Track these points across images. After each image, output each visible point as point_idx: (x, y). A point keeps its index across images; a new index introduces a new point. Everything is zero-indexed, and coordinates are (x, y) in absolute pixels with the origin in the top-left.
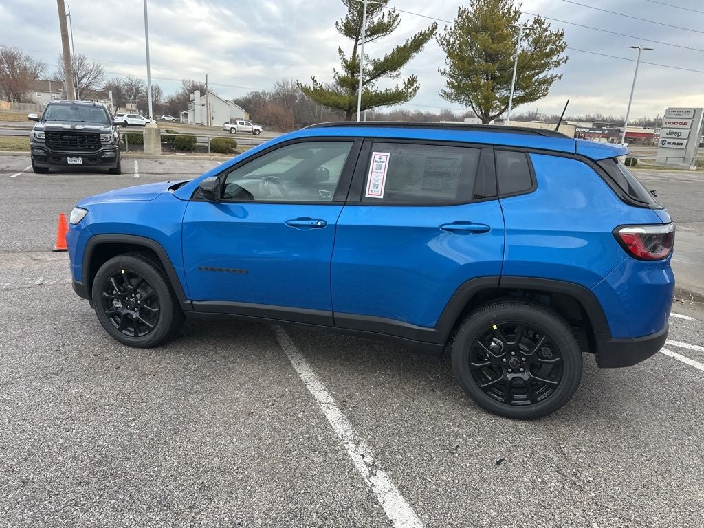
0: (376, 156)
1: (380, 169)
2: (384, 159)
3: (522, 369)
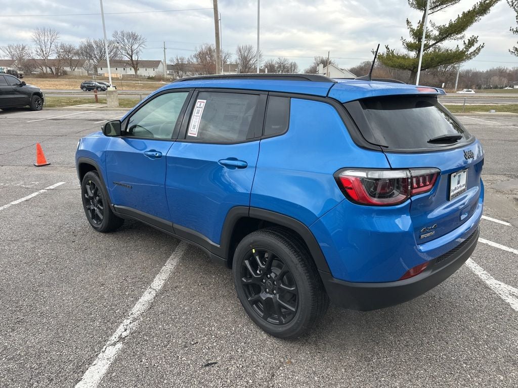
0: (198, 103)
1: (199, 113)
2: (202, 105)
3: (274, 292)
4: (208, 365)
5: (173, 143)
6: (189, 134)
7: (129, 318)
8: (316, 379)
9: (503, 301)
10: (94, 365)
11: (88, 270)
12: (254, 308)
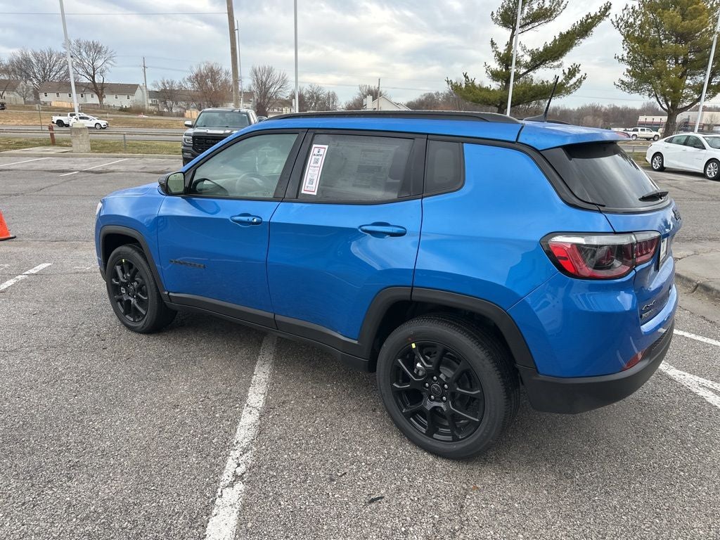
0: (316, 149)
1: (317, 163)
2: (322, 152)
3: (444, 398)
4: (372, 501)
5: (278, 203)
6: (303, 192)
7: (236, 448)
8: (517, 505)
9: (695, 394)
10: (215, 515)
11: (145, 388)
12: (411, 422)
